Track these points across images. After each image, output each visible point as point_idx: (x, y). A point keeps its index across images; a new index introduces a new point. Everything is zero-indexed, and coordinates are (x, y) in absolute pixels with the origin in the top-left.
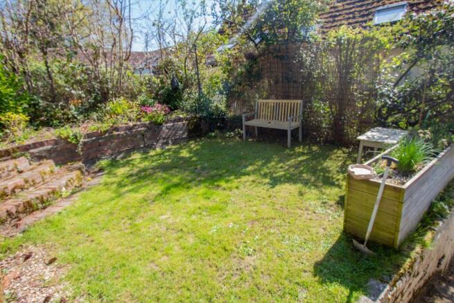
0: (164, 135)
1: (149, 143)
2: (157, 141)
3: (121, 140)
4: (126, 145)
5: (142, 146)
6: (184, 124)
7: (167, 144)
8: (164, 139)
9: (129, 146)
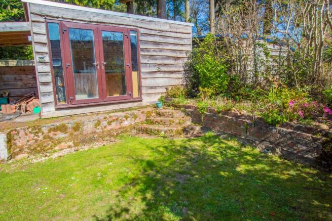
0: (272, 139)
1: (251, 138)
2: (261, 142)
3: (227, 123)
4: (230, 130)
5: (243, 137)
6: (315, 140)
7: (273, 151)
8: (271, 143)
9: (232, 131)
